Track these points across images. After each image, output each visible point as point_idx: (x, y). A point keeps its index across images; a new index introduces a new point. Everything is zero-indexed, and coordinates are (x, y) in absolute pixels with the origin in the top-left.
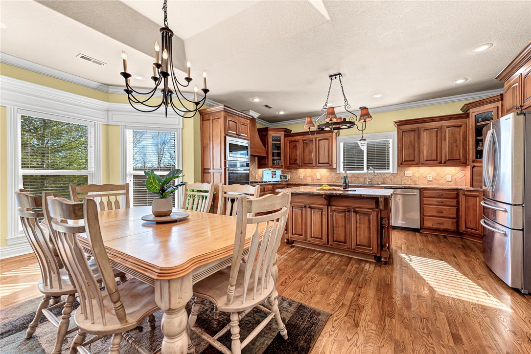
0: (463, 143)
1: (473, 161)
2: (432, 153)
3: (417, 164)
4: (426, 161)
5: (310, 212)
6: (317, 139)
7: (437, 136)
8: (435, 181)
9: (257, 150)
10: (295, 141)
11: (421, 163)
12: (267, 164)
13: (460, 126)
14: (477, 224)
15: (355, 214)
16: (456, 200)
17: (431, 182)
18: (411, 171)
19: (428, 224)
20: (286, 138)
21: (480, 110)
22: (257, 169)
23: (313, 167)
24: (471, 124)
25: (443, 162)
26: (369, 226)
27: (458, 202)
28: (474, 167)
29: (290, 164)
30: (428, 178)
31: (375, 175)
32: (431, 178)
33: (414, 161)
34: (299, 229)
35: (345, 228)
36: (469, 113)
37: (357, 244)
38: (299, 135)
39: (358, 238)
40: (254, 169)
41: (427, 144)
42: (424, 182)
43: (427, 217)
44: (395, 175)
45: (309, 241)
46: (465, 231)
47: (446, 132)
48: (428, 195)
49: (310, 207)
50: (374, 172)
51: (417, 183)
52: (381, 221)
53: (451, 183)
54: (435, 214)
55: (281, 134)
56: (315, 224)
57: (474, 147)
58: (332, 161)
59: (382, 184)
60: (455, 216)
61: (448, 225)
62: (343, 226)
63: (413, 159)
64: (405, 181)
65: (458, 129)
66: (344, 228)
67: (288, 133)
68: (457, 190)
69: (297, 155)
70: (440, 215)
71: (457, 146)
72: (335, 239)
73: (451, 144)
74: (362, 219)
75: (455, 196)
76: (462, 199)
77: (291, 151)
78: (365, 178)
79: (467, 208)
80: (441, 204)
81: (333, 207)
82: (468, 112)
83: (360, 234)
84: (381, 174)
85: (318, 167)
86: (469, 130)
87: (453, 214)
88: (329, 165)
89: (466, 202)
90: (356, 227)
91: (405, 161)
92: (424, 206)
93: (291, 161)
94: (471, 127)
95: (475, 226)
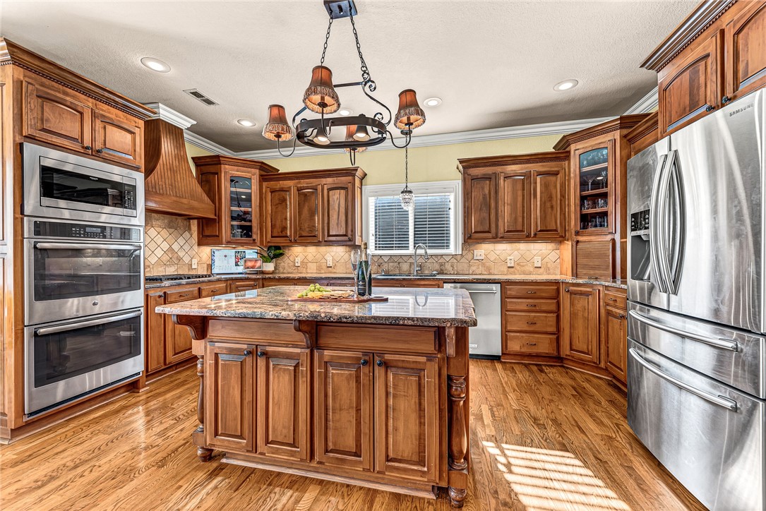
0: (561, 203)
1: (577, 233)
2: (516, 219)
3: (493, 238)
4: (508, 232)
5: (264, 369)
6: (326, 187)
7: (523, 190)
8: (518, 268)
9: (185, 201)
10: (282, 190)
11: (500, 235)
12: (218, 236)
13: (556, 174)
14: (590, 343)
15: (383, 370)
16: (555, 301)
17: (512, 270)
18: (484, 250)
19: (515, 346)
20: (265, 184)
21: (586, 145)
22: (196, 247)
23: (318, 244)
24: (572, 170)
25: (532, 235)
26: (420, 404)
27: (558, 304)
28: (578, 242)
29: (272, 237)
30: (509, 261)
31: (427, 257)
32: (512, 262)
33: (489, 232)
34: (235, 419)
35: (358, 410)
36: (569, 152)
37: (387, 456)
38: (290, 179)
39: (391, 440)
40: (187, 247)
41: (509, 202)
42: (502, 269)
43: (512, 334)
44: (459, 257)
45: (261, 454)
46: (569, 356)
47: (536, 183)
48: (513, 293)
49: (264, 354)
50: (426, 252)
51: (492, 271)
52: (450, 387)
53: (541, 270)
54: (526, 328)
55: (254, 175)
56: (278, 404)
57: (579, 209)
58: (353, 231)
59: (438, 274)
60: (553, 329)
61: (545, 346)
62: (351, 407)
63: (487, 229)
64: (474, 268)
65: (553, 178)
66: (353, 412)
67: (267, 173)
68: (557, 283)
69: (286, 219)
70: (532, 329)
71: (552, 207)
72: (331, 446)
73: (543, 204)
74: (401, 384)
75: (554, 294)
76: (565, 299)
77: (274, 210)
78: (411, 264)
79: (573, 315)
80: (534, 308)
81: (326, 352)
82: (567, 149)
83: (395, 429)
84: (436, 256)
85: (329, 243)
86: (569, 181)
87: (551, 326)
88: (348, 240)
89: (572, 304)
90: (387, 406)
91: (475, 232)
92: (508, 313)
93: (275, 231)
94: (572, 175)
95: (585, 347)
